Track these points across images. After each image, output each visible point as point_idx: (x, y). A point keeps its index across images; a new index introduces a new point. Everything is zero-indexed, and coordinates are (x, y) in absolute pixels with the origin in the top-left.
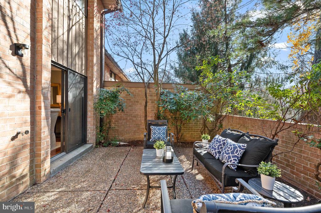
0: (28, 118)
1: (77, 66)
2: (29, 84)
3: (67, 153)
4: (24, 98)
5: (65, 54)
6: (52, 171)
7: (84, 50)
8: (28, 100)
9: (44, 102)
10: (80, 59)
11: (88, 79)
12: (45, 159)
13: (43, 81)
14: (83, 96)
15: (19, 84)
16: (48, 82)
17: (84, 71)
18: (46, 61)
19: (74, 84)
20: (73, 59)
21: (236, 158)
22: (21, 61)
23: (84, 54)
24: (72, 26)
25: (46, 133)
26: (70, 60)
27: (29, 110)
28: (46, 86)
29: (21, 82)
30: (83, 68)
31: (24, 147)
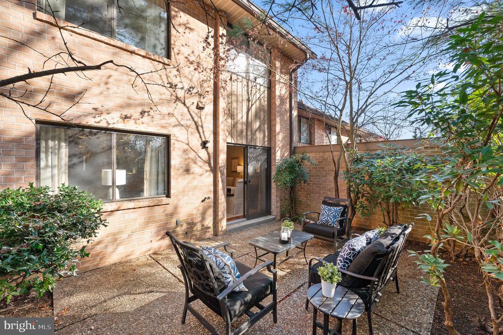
0: (212, 188)
1: (258, 140)
2: (212, 165)
3: (248, 220)
4: (210, 175)
5: (244, 134)
6: (227, 229)
7: (266, 122)
8: (212, 175)
9: (221, 177)
10: (262, 133)
11: (272, 149)
12: (222, 219)
13: (220, 162)
14: (266, 167)
15: (206, 166)
16: (224, 162)
17: (266, 143)
18: (223, 146)
19: (255, 157)
20: (253, 134)
21: (342, 259)
22: (207, 151)
23: (266, 126)
24: (252, 105)
25: (222, 200)
26: (249, 137)
27: (212, 183)
28: (223, 165)
29: (207, 165)
30: (266, 139)
31: (209, 207)
